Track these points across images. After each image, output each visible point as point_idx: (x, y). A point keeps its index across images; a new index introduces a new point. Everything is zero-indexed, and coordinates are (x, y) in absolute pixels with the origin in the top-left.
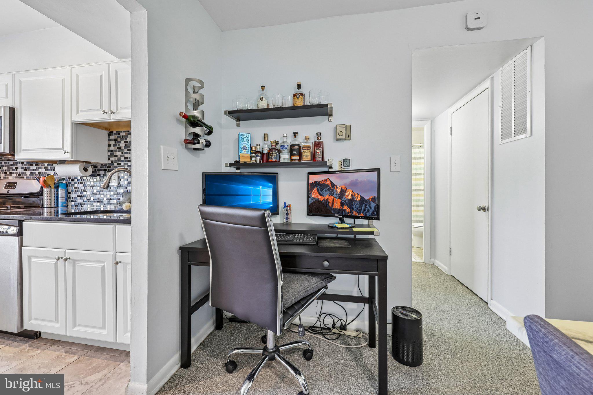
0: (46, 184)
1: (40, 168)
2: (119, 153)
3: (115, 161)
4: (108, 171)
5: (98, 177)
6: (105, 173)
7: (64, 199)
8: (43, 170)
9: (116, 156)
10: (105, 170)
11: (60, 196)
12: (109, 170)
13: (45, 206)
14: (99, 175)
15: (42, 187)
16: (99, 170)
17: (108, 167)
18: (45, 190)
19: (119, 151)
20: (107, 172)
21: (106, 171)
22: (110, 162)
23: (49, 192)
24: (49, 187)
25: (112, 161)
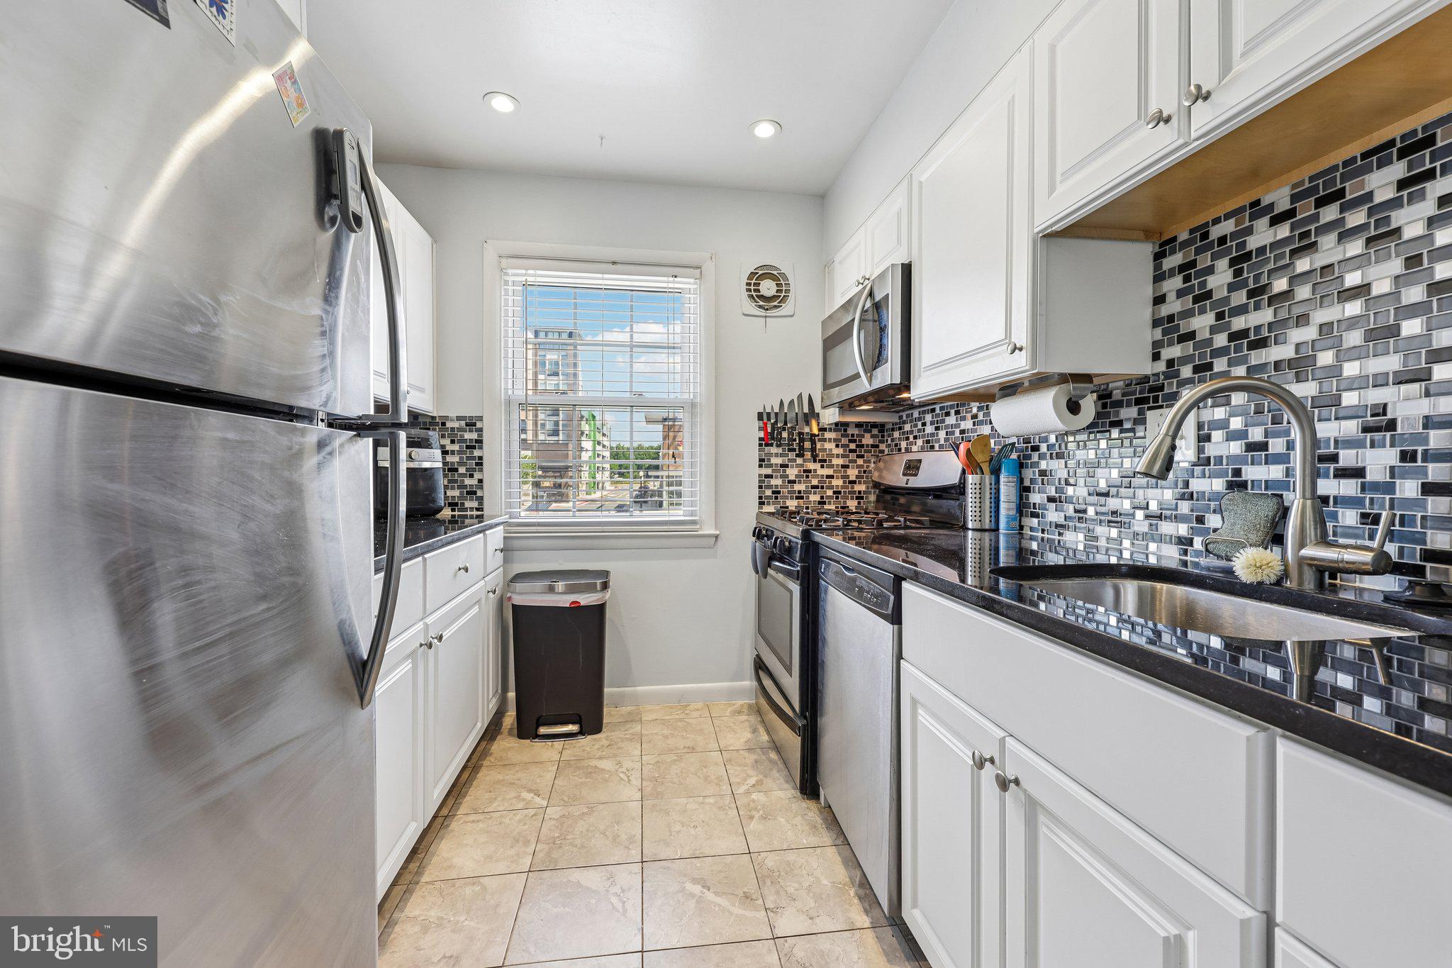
0: (972, 464)
1: (964, 419)
2: (1202, 323)
3: (1184, 360)
4: (1151, 404)
5: (1115, 433)
6: (1141, 412)
7: (1013, 506)
8: (967, 424)
9: (1191, 336)
10: (1139, 402)
11: (1002, 498)
12: (1156, 399)
13: (970, 525)
14: (1118, 424)
15: (964, 472)
16: (1119, 404)
17: (1152, 390)
18: (971, 479)
19: (1202, 311)
20: (1150, 408)
21: (1146, 406)
22: (1161, 367)
23: (978, 486)
24: (978, 471)
25: (1170, 363)
